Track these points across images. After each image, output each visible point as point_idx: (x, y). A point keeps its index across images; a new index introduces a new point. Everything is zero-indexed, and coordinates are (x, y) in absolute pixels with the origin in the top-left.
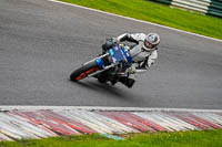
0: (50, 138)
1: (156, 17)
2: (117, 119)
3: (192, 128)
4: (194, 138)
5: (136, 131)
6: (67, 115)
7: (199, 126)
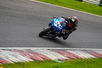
0: (30, 62)
1: (76, 7)
2: (60, 53)
3: (94, 57)
4: (95, 62)
5: (68, 59)
6: (37, 51)
7: (96, 56)
